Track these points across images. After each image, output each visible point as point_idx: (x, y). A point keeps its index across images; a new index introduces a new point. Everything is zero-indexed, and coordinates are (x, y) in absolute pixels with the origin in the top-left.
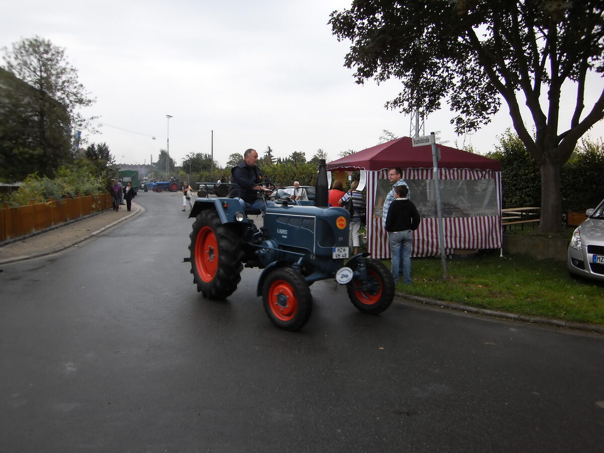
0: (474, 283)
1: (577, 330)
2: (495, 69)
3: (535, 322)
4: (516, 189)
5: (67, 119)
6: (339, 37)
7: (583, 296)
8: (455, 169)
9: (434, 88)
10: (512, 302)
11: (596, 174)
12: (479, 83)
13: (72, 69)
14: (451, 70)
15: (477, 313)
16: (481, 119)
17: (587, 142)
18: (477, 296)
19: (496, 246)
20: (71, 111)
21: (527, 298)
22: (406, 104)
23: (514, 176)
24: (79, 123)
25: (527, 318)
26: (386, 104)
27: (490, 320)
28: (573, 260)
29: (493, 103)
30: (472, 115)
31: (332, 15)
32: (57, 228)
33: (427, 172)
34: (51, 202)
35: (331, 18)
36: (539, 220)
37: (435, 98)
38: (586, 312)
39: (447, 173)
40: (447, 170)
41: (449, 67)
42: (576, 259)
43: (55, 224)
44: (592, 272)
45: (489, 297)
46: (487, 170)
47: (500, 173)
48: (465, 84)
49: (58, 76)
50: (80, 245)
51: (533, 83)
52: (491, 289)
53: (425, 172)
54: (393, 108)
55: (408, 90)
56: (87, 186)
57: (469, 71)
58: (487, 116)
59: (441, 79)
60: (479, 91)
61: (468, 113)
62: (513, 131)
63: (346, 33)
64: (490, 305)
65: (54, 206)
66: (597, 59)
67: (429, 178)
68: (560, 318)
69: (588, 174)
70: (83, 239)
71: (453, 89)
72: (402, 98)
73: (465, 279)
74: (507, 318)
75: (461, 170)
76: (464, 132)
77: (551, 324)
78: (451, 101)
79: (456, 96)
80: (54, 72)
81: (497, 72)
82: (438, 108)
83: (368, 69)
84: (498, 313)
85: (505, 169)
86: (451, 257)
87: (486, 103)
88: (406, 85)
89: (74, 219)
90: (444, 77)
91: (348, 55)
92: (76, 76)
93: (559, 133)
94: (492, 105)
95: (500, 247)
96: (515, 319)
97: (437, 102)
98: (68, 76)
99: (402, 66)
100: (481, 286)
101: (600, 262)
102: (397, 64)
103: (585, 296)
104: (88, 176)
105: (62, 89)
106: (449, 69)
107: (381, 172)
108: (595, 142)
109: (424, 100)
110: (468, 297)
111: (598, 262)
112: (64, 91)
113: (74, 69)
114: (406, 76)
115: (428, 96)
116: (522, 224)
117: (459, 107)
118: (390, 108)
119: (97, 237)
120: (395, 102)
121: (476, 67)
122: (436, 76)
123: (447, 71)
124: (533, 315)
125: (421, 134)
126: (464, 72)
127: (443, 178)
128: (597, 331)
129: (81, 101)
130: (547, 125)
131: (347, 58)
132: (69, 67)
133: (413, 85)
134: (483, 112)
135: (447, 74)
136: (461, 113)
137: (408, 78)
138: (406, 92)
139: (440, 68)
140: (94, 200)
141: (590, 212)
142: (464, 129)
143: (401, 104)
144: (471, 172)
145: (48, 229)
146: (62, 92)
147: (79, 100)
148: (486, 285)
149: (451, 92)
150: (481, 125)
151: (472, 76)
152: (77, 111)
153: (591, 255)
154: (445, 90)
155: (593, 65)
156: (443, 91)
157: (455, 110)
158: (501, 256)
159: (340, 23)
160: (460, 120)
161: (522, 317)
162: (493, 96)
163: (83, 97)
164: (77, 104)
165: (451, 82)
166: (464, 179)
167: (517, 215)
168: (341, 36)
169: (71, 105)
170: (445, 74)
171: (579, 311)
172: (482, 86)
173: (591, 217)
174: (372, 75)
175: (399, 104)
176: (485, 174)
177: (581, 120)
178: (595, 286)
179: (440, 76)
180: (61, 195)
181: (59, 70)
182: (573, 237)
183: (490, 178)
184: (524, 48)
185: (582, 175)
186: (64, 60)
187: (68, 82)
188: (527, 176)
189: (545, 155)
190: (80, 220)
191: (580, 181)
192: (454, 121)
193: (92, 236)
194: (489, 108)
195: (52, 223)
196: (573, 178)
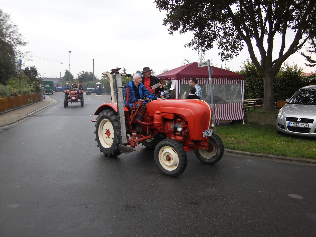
0: (230, 137)
1: (280, 160)
2: (241, 27)
3: (260, 156)
4: (252, 89)
5: (13, 53)
6: (160, 9)
7: (283, 143)
8: (220, 79)
9: (210, 37)
10: (248, 146)
11: (291, 81)
12: (233, 34)
13: (15, 26)
14: (218, 28)
15: (231, 152)
16: (234, 53)
17: (287, 65)
18: (231, 144)
19: (241, 118)
20: (15, 48)
21: (256, 144)
22: (195, 45)
23: (250, 83)
24: (20, 55)
25: (256, 154)
26: (185, 45)
27: (237, 156)
28: (279, 125)
29: (240, 45)
30: (229, 51)
32: (9, 112)
33: (206, 81)
34: (4, 98)
36: (262, 105)
37: (210, 42)
38: (285, 151)
39: (216, 81)
40: (216, 80)
41: (218, 26)
42: (280, 124)
43: (7, 110)
44: (288, 131)
45: (237, 144)
46: (237, 79)
47: (243, 81)
48: (225, 35)
49: (7, 29)
50: (21, 121)
51: (260, 35)
52: (238, 140)
53: (205, 81)
54: (189, 47)
55: (197, 38)
56: (25, 89)
57: (228, 28)
58: (237, 52)
59: (213, 32)
60: (233, 39)
61: (227, 50)
62: (250, 60)
63: (164, 7)
64: (237, 148)
65: (7, 100)
66: (292, 23)
67: (207, 84)
68: (272, 154)
69: (287, 81)
70: (23, 118)
71: (219, 38)
72: (193, 42)
73: (225, 135)
74: (246, 154)
75: (223, 79)
76: (225, 60)
77: (268, 157)
78: (218, 44)
79: (221, 41)
80: (4, 27)
81: (242, 29)
82: (212, 47)
83: (175, 26)
84: (242, 152)
85: (246, 79)
86: (218, 124)
87: (236, 45)
88: (195, 35)
89: (17, 107)
90: (215, 31)
91: (165, 19)
92: (17, 29)
93: (273, 61)
94: (240, 46)
95: (243, 119)
96: (250, 155)
97: (211, 44)
98: (13, 29)
99: (193, 25)
100: (233, 139)
101: (292, 126)
102: (191, 24)
103: (285, 143)
104: (25, 84)
105: (9, 36)
106: (217, 27)
107: (182, 80)
108: (291, 65)
109: (205, 44)
110: (226, 144)
111: (291, 125)
112: (11, 37)
113: (16, 25)
114: (195, 30)
115: (207, 41)
116: (254, 107)
117: (223, 47)
118: (187, 47)
119: (32, 116)
120: (190, 44)
121: (231, 26)
122: (211, 30)
123: (217, 28)
124: (259, 153)
125: (203, 61)
126: (225, 29)
127: (214, 84)
128: (290, 160)
129: (20, 43)
130: (267, 56)
131: (164, 20)
132: (13, 24)
133: (199, 35)
134: (235, 50)
136: (224, 50)
137: (197, 31)
138: (195, 39)
139: (212, 27)
140: (30, 97)
141: (287, 100)
142: (225, 58)
143: (193, 45)
144: (228, 81)
145: (3, 112)
146: (10, 38)
148: (236, 138)
149: (218, 39)
150: (234, 56)
151: (229, 31)
152: (18, 48)
153: (288, 122)
154: (215, 38)
155: (290, 26)
156: (214, 38)
157: (220, 48)
158: (244, 123)
159: (161, 2)
160: (223, 54)
161: (253, 154)
162: (240, 41)
163: (21, 41)
164: (18, 45)
165: (219, 34)
166: (224, 84)
167: (252, 103)
168: (161, 9)
169: (14, 45)
171: (282, 150)
172: (234, 36)
173: (288, 103)
174: (177, 30)
175: (192, 45)
176: (235, 81)
177: (283, 55)
178: (289, 138)
179: (213, 31)
180: (11, 94)
181: (7, 26)
182: (279, 113)
183: (238, 83)
184: (255, 17)
185: (284, 82)
186: (10, 20)
187: (13, 32)
188: (257, 82)
189: (265, 71)
190: (21, 107)
191: (283, 85)
192: (220, 54)
193: (28, 116)
194: (238, 47)
195: (6, 109)
196: (280, 84)
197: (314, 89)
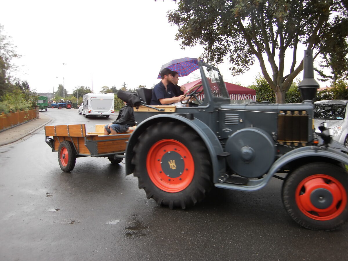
6: (171, 24)
8: (233, 94)
9: (220, 51)
12: (244, 49)
13: (10, 37)
14: (229, 42)
16: (245, 68)
20: (9, 61)
23: (262, 98)
24: (15, 68)
30: (240, 66)
31: (168, 12)
32: (7, 130)
34: (3, 115)
35: (167, 14)
37: (221, 57)
41: (228, 40)
46: (249, 95)
47: (255, 96)
48: (236, 49)
50: (24, 138)
51: (271, 50)
56: (21, 106)
57: (238, 42)
58: (248, 66)
59: (224, 46)
60: (244, 53)
61: (239, 65)
62: (262, 74)
63: (175, 22)
65: (5, 117)
66: (303, 37)
69: (299, 96)
70: (24, 135)
71: (230, 52)
72: (203, 56)
75: (236, 95)
76: (236, 75)
78: (229, 58)
79: (232, 55)
81: (253, 43)
82: (222, 62)
83: (187, 41)
85: (258, 94)
87: (247, 60)
88: (206, 49)
89: (14, 125)
90: (226, 45)
91: (177, 34)
93: (284, 76)
94: (251, 60)
97: (221, 59)
98: (7, 40)
99: (203, 39)
102: (200, 38)
104: (21, 99)
105: (3, 49)
106: (228, 41)
109: (215, 58)
114: (206, 44)
115: (217, 55)
117: (234, 62)
119: (34, 134)
121: (242, 40)
122: (221, 45)
123: (227, 42)
126: (236, 43)
129: (15, 56)
130: (278, 71)
131: (176, 36)
133: (209, 49)
134: (246, 64)
135: (227, 43)
136: (235, 64)
138: (205, 53)
139: (223, 41)
140: (26, 114)
142: (236, 73)
144: (241, 96)
145: (2, 130)
146: (4, 50)
147: (14, 55)
150: (245, 71)
151: (240, 45)
152: (13, 61)
154: (226, 52)
155: (301, 40)
156: (225, 53)
157: (232, 63)
159: (172, 16)
160: (234, 68)
162: (251, 55)
165: (229, 48)
166: (237, 99)
169: (10, 58)
170: (226, 44)
174: (189, 45)
176: (248, 97)
177: (295, 69)
179: (223, 45)
180: (8, 111)
181: (2, 37)
183: (250, 99)
184: (266, 30)
185: (296, 97)
186: (4, 31)
187: (8, 44)
188: (269, 98)
189: (277, 87)
190: (19, 125)
191: (295, 100)
192: (231, 69)
193: (29, 134)
194: (249, 62)
195: (4, 127)
196: (292, 99)
197: (325, 105)
